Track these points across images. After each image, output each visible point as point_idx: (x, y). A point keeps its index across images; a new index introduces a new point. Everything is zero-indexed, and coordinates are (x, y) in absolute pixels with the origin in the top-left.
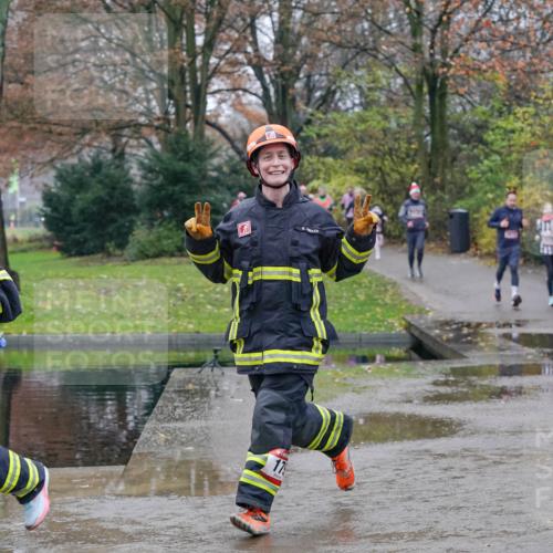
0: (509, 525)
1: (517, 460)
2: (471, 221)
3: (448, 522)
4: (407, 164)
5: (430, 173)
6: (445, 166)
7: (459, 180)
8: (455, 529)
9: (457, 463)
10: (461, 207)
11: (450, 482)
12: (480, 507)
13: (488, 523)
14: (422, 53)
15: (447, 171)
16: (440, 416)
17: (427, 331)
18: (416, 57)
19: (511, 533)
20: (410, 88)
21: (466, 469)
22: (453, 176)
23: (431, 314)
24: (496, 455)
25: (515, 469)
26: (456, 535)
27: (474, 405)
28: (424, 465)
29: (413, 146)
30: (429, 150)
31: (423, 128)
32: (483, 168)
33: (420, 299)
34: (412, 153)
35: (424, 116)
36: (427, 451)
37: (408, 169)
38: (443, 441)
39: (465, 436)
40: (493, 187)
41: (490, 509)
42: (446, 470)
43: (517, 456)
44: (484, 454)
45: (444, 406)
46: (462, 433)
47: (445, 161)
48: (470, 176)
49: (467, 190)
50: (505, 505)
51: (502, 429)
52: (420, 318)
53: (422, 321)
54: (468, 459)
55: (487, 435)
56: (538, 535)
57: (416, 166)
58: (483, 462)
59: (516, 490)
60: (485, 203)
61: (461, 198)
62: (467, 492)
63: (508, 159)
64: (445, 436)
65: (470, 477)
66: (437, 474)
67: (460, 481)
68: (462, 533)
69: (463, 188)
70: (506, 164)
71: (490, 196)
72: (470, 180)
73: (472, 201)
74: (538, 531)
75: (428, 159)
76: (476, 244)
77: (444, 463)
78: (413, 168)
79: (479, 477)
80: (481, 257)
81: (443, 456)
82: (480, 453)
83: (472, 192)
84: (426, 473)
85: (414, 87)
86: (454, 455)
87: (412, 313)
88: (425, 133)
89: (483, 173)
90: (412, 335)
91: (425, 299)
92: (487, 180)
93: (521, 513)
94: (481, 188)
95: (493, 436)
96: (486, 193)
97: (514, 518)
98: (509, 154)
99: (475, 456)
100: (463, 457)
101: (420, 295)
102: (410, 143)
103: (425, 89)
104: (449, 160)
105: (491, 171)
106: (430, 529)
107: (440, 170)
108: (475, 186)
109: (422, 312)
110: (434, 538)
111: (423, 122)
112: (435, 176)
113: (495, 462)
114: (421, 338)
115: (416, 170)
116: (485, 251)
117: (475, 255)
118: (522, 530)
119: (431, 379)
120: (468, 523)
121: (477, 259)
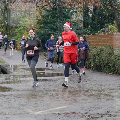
0: (21, 112)
1: (23, 97)
2: (16, 42)
3: (7, 111)
4: (1, 29)
5: (6, 31)
6: (10, 29)
7: (13, 32)
8: (8, 113)
9: (10, 97)
10: (13, 39)
11: (8, 102)
12: (14, 108)
13: (16, 111)
14: (6, 3)
15: (10, 30)
16: (6, 87)
17: (5, 67)
18: (4, 4)
19: (21, 114)
20: (2, 11)
21: (11, 99)
22: (12, 31)
23: (5, 63)
24: (19, 96)
25: (23, 99)
26: (9, 114)
27: (14, 84)
28: (2, 98)
29: (3, 24)
30: (6, 25)
31: (5, 20)
32: (19, 30)
33: (3, 60)
34: (3, 26)
35: (5, 17)
36: (2, 95)
37: (1, 30)
38: (7, 92)
39: (11, 91)
40: (21, 34)
41: (17, 108)
42: (7, 99)
43: (24, 96)
44: (16, 95)
45: (7, 84)
46: (11, 90)
47: (10, 28)
48: (16, 31)
49: (15, 35)
50: (20, 107)
51: (20, 90)
52: (3, 64)
53: (3, 65)
54: (12, 96)
55: (17, 91)
56: (28, 114)
57: (3, 29)
58: (16, 97)
59: (23, 104)
60: (19, 38)
61: (13, 37)
62: (12, 104)
63: (25, 27)
64: (7, 91)
65: (12, 101)
66: (4, 100)
67: (10, 102)
68: (10, 114)
69: (14, 34)
70: (24, 29)
71: (20, 36)
72: (16, 32)
73: (16, 37)
74: (28, 113)
75: (6, 27)
76: (17, 47)
77: (7, 97)
78: (2, 30)
79: (14, 101)
80: (18, 50)
81: (6, 96)
82: (15, 95)
83: (16, 35)
84: (2, 100)
85: (3, 11)
86: (9, 96)
87: (1, 63)
88: (5, 21)
89: (19, 31)
90: (1, 68)
91: (4, 60)
92: (20, 32)
93: (24, 109)
94: (18, 34)
95: (18, 91)
96: (19, 35)
97: (22, 110)
98: (25, 26)
99: (14, 96)
100: (11, 96)
101: (3, 59)
102: (2, 24)
103: (6, 11)
104: (11, 28)
105: (21, 30)
106: (3, 113)
107: (9, 30)
108: (17, 34)
109: (3, 63)
110: (4, 115)
111: (5, 19)
112: (7, 31)
113: (18, 97)
114: (3, 69)
115: (3, 30)
116: (19, 49)
117: (16, 50)
118: (24, 113)
119: (4, 78)
120: (11, 111)
121: (17, 50)
